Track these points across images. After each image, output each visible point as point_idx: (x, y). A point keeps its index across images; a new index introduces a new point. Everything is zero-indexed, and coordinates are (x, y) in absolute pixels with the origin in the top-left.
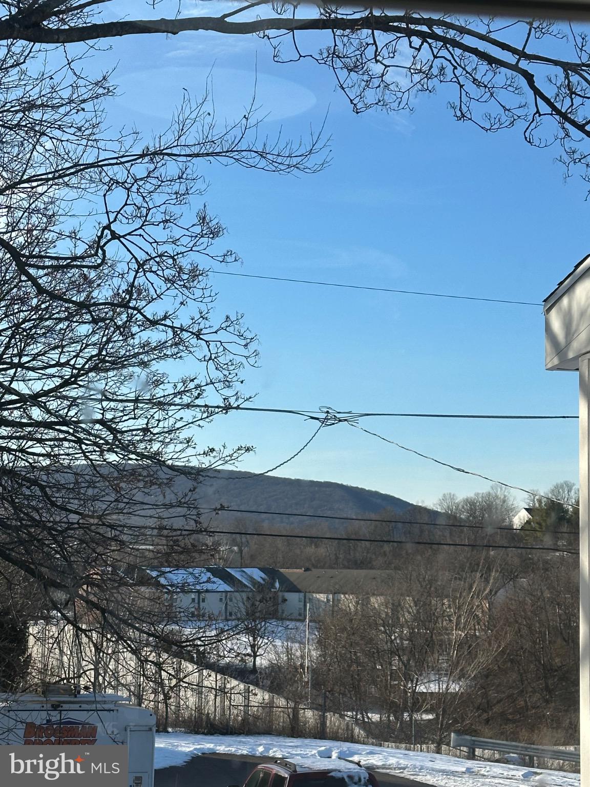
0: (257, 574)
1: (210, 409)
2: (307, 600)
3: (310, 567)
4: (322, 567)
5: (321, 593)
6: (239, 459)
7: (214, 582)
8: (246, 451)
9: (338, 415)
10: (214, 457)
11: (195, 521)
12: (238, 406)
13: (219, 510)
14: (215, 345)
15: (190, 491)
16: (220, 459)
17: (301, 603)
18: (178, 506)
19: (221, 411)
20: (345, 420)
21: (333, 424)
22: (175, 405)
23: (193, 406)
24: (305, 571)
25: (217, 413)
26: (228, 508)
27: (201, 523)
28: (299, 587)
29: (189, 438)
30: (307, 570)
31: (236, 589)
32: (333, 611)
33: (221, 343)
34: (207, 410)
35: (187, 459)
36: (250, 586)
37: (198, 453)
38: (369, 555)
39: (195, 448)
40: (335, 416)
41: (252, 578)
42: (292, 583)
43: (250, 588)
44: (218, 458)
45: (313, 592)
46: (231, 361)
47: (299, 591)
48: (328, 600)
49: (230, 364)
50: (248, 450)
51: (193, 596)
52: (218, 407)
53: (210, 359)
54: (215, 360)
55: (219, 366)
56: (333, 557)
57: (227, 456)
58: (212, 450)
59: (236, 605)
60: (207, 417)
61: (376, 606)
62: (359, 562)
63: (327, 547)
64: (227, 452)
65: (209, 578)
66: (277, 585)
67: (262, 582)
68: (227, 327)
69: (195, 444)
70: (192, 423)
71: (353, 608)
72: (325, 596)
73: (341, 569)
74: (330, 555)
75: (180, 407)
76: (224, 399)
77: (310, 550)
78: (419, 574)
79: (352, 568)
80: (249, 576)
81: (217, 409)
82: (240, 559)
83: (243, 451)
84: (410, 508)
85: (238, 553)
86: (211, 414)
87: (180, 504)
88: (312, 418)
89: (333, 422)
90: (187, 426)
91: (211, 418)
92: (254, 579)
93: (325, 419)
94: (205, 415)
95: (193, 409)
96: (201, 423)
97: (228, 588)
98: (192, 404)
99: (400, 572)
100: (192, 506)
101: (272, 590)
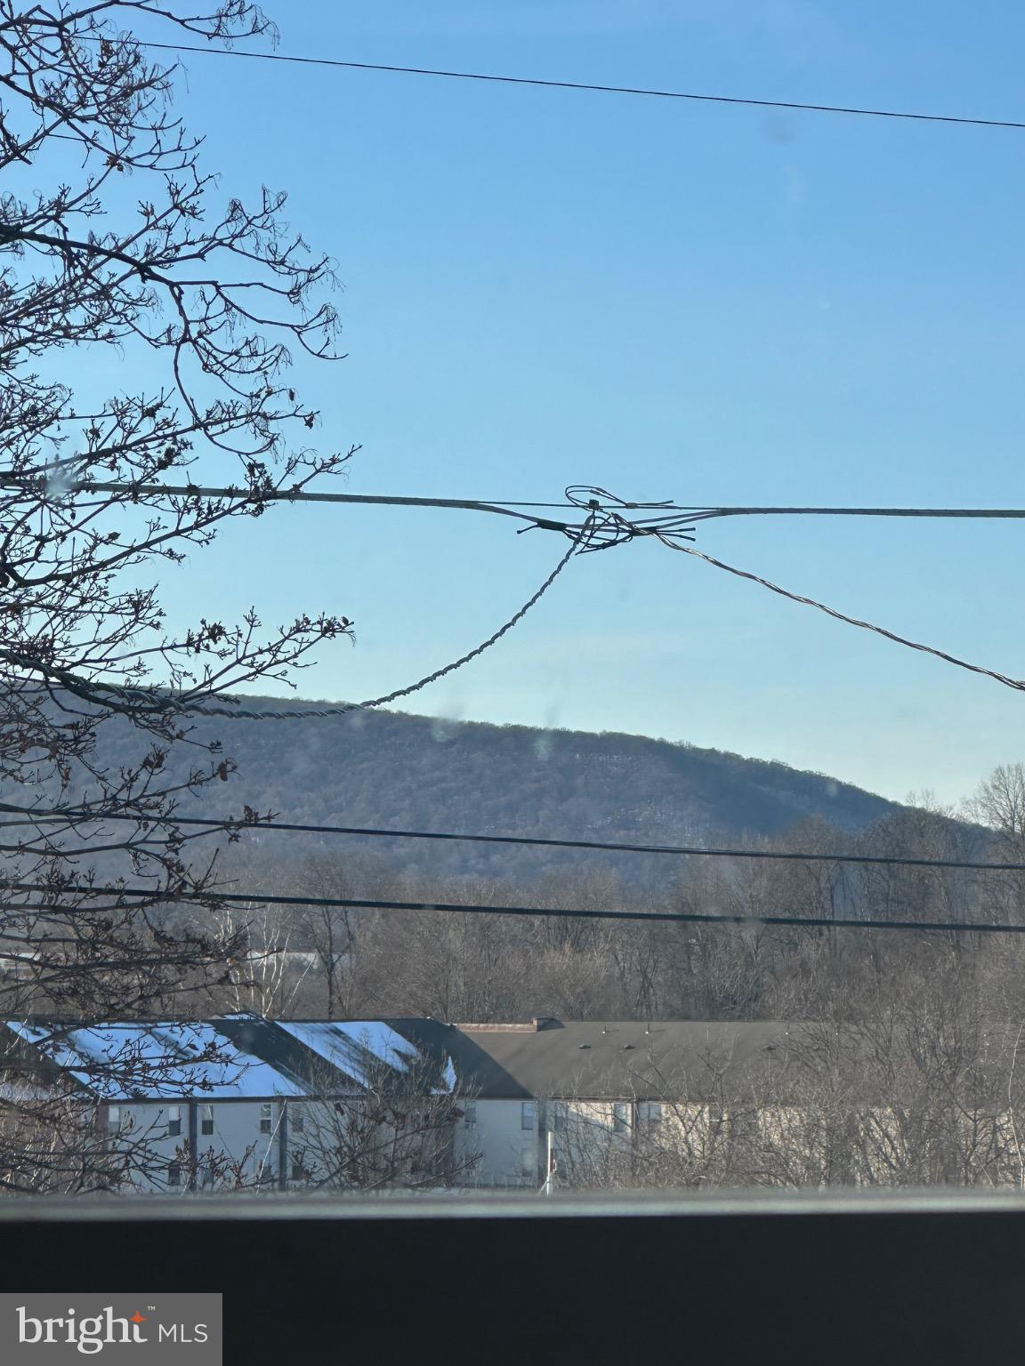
0: (383, 1041)
1: (204, 499)
2: (551, 1122)
3: (558, 1014)
4: (599, 1016)
5: (595, 1100)
6: (300, 660)
7: (227, 1060)
8: (324, 632)
9: (628, 515)
10: (222, 654)
11: (164, 861)
12: (296, 487)
13: (241, 825)
14: (198, 295)
15: (147, 763)
16: (239, 661)
17: (528, 1134)
18: (108, 815)
19: (242, 505)
20: (652, 530)
21: (613, 543)
22: (94, 488)
23: (152, 491)
24: (540, 1028)
25: (229, 511)
26: (269, 818)
27: (181, 869)
28: (522, 1080)
29: (139, 594)
30: (547, 1024)
31: (313, 1091)
32: (634, 1158)
33: (218, 288)
34: (196, 502)
35: (133, 661)
36: (360, 1079)
37: (169, 643)
38: (752, 974)
39: (157, 626)
40: (616, 517)
41: (365, 1052)
42: (498, 1068)
43: (360, 1085)
44: (231, 659)
45: (569, 1098)
46: (248, 343)
47: (524, 1095)
48: (619, 1123)
49: (245, 352)
50: (329, 629)
51: (173, 1113)
52: (231, 493)
53: (184, 340)
54: (201, 341)
55: (212, 361)
56: (635, 983)
57: (261, 652)
58: (216, 632)
59: (313, 1141)
60: (197, 526)
61: (775, 1138)
62: (719, 997)
63: (613, 951)
64: (263, 637)
65: (213, 1045)
66: (450, 1075)
67: (399, 1065)
68: (234, 237)
69: (160, 613)
70: (147, 545)
71: (698, 1148)
72: (609, 1107)
73: (660, 1020)
74: (622, 974)
75: (107, 495)
76: (251, 468)
77: (559, 960)
78: (918, 1034)
79: (699, 1018)
80: (356, 1047)
81: (226, 501)
82: (326, 991)
83: (312, 636)
84: (887, 816)
85: (319, 972)
86: (210, 516)
87: (113, 809)
88: (544, 524)
89: (612, 536)
90: (133, 557)
91: (208, 528)
92: (373, 1056)
93: (586, 527)
94: (189, 520)
95: (150, 501)
96: (176, 544)
97: (287, 1087)
98: (147, 483)
99: (854, 1028)
100: (154, 813)
101: (434, 1092)
